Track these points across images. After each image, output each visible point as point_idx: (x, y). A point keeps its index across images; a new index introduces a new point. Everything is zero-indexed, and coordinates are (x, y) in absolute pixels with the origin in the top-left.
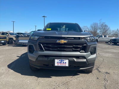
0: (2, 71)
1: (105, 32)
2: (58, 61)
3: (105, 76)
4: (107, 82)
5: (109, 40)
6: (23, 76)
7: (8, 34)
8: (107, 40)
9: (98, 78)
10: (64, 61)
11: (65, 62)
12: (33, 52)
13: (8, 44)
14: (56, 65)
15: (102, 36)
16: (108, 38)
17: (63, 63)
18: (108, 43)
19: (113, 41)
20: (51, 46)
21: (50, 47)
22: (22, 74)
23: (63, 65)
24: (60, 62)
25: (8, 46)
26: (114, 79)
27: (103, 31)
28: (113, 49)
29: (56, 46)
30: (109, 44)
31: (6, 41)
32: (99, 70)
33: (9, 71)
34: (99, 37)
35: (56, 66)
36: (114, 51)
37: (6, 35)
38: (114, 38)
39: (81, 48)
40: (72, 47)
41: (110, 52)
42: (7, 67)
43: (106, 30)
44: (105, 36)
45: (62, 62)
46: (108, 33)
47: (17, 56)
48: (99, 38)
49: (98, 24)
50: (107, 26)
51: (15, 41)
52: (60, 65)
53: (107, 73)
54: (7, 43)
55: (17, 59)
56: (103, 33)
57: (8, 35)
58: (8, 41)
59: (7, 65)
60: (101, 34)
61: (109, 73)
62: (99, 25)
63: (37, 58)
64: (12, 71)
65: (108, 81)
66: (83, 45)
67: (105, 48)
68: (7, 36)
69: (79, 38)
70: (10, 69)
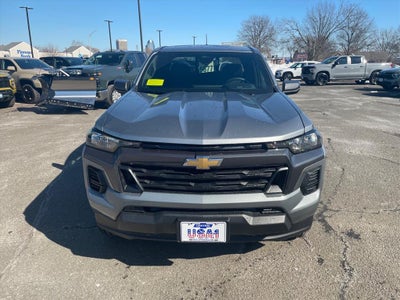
0: (10, 241)
1: (358, 36)
2: (192, 227)
3: (345, 249)
4: (350, 275)
5: (368, 74)
6: (80, 259)
7: (14, 65)
8: (362, 73)
9: (321, 261)
10: (211, 226)
11: (213, 229)
12: (104, 192)
13: (17, 101)
14: (185, 238)
15: (344, 61)
16: (365, 67)
17: (209, 231)
18: (363, 83)
19: (381, 80)
20: (165, 176)
21: (162, 180)
22: (75, 253)
23: (209, 239)
24: (197, 229)
25: (20, 109)
26: (375, 262)
27: (350, 33)
28: (379, 115)
29: (183, 177)
30: (367, 92)
31: (10, 92)
32: (327, 219)
33: (31, 236)
34: (336, 63)
35: (186, 244)
36: (382, 124)
37: (6, 69)
38: (385, 66)
39: (268, 179)
40: (238, 176)
41: (367, 130)
42: (23, 217)
43: (361, 32)
44: (356, 60)
45: (206, 230)
46: (368, 41)
47: (54, 165)
48: (334, 66)
49: (334, 8)
50: (366, 17)
51: (39, 90)
52: (197, 239)
53: (351, 234)
54: (14, 99)
55: (55, 176)
56: (349, 42)
57: (13, 68)
58: (14, 91)
59: (23, 209)
60: (342, 44)
61: (357, 237)
62: (336, 11)
63: (120, 214)
64: (41, 236)
65: (355, 274)
66: (277, 168)
67: (353, 114)
68: (11, 72)
69: (264, 146)
70: (35, 230)
